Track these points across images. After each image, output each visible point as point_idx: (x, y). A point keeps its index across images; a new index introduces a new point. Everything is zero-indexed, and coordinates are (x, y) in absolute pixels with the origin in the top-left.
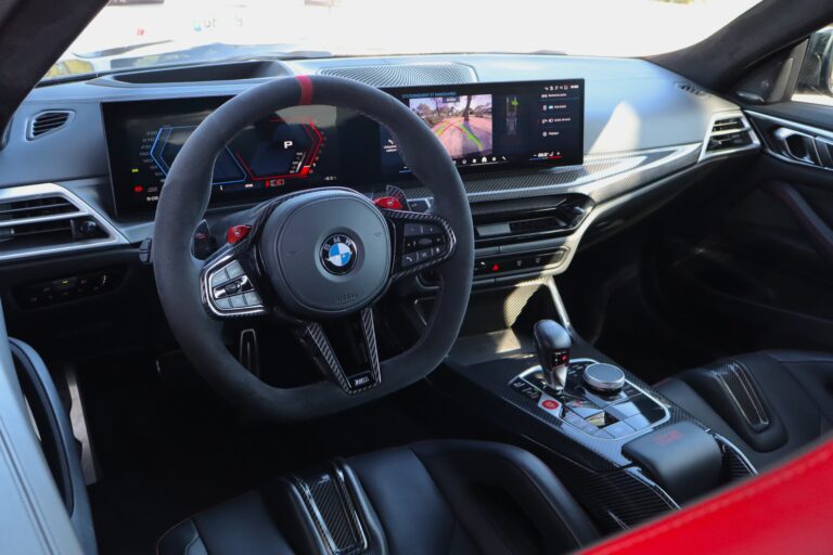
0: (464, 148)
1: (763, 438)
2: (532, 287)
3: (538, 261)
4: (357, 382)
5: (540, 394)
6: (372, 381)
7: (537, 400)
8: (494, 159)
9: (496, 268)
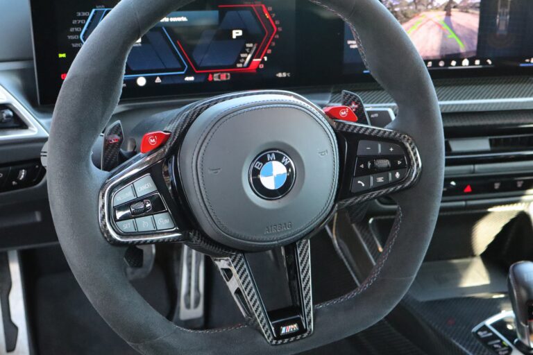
0: (442, 48)
2: (509, 213)
3: (520, 184)
4: (284, 330)
5: (510, 350)
6: (302, 330)
8: (477, 62)
9: (468, 189)
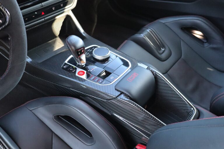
1: (163, 56)
3: (62, 5)
5: (76, 69)
7: (75, 72)
9: (43, 13)
